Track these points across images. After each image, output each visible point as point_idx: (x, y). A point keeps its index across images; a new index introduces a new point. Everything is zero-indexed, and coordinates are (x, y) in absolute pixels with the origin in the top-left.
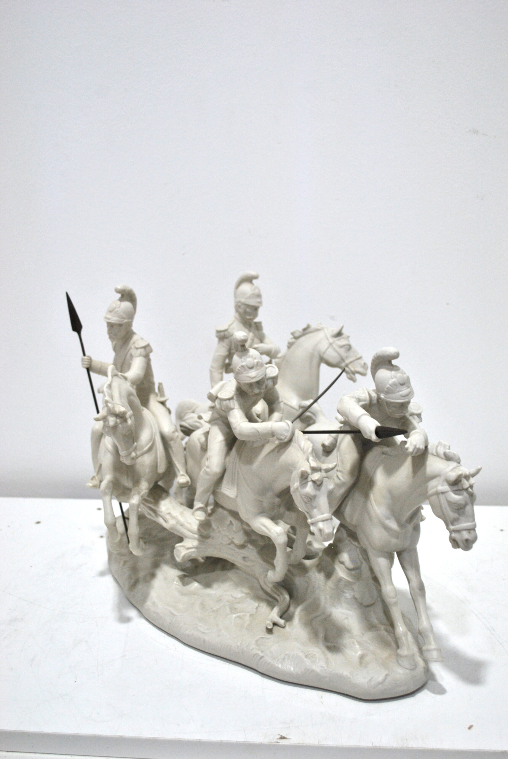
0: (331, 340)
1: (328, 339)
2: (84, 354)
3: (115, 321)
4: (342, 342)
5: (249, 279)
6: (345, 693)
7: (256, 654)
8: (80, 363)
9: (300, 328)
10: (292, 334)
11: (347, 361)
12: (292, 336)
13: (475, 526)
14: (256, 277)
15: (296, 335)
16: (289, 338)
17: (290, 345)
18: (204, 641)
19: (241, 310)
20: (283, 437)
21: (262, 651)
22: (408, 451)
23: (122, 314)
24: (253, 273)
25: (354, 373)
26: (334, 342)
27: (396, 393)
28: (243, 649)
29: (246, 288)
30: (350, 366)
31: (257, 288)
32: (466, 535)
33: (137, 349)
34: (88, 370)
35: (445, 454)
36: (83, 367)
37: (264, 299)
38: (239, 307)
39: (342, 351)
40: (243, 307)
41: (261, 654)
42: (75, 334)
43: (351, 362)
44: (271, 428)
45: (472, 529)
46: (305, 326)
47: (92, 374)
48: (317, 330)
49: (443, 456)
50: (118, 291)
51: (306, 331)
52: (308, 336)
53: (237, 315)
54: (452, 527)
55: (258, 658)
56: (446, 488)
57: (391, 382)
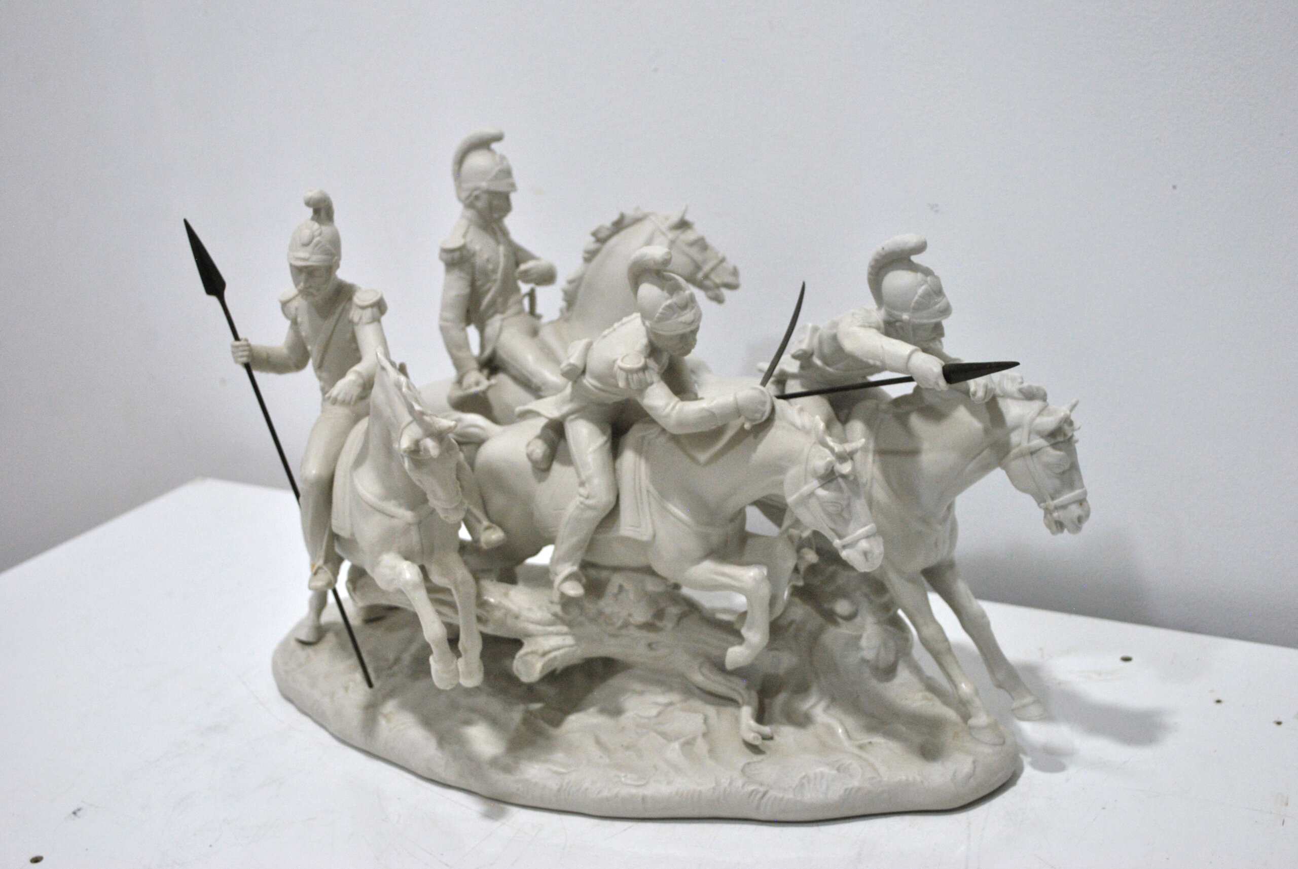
0: (671, 235)
1: (663, 234)
2: (236, 338)
3: (314, 262)
4: (690, 236)
5: (483, 144)
6: (916, 808)
7: (753, 791)
8: (229, 355)
9: (607, 220)
10: (594, 234)
11: (706, 268)
12: (592, 239)
13: (1085, 493)
14: (498, 138)
15: (602, 235)
16: (589, 242)
17: (590, 256)
18: (644, 799)
19: (480, 204)
20: (758, 415)
21: (761, 784)
22: (976, 397)
23: (328, 246)
24: (488, 129)
25: (718, 286)
26: (678, 237)
27: (929, 308)
28: (725, 791)
29: (478, 161)
30: (713, 276)
31: (503, 158)
32: (1075, 510)
33: (363, 308)
34: (248, 367)
35: (1020, 391)
36: (236, 362)
37: (518, 177)
38: (477, 198)
39: (694, 252)
40: (484, 197)
41: (762, 789)
42: (214, 300)
43: (713, 269)
44: (737, 403)
45: (1081, 502)
46: (615, 217)
47: (257, 374)
48: (637, 221)
49: (1017, 395)
50: (308, 203)
51: (619, 225)
52: (623, 234)
53: (470, 213)
54: (1052, 503)
55: (759, 796)
56: (1038, 442)
57: (921, 290)
